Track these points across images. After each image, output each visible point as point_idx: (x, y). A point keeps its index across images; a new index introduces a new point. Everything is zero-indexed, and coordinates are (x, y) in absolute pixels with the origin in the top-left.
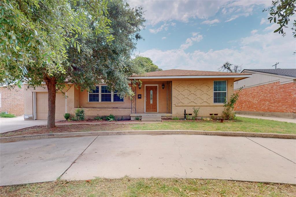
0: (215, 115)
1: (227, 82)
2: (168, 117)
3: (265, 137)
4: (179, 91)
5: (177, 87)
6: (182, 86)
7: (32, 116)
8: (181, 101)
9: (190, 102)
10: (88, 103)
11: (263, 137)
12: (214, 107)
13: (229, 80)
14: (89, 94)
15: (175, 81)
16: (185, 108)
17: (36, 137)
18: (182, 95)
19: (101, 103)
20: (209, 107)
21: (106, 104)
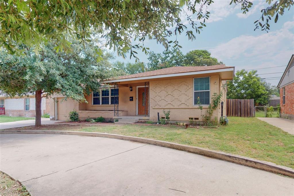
0: (195, 119)
1: (210, 78)
2: (145, 120)
3: (164, 146)
4: (156, 92)
5: (154, 88)
6: (159, 86)
7: (54, 117)
8: (158, 103)
9: (167, 104)
10: (92, 106)
11: (162, 146)
12: (194, 109)
13: (213, 76)
14: (94, 98)
15: (152, 82)
16: (159, 111)
17: (10, 132)
18: (159, 97)
19: (102, 106)
20: (188, 109)
21: (105, 107)
